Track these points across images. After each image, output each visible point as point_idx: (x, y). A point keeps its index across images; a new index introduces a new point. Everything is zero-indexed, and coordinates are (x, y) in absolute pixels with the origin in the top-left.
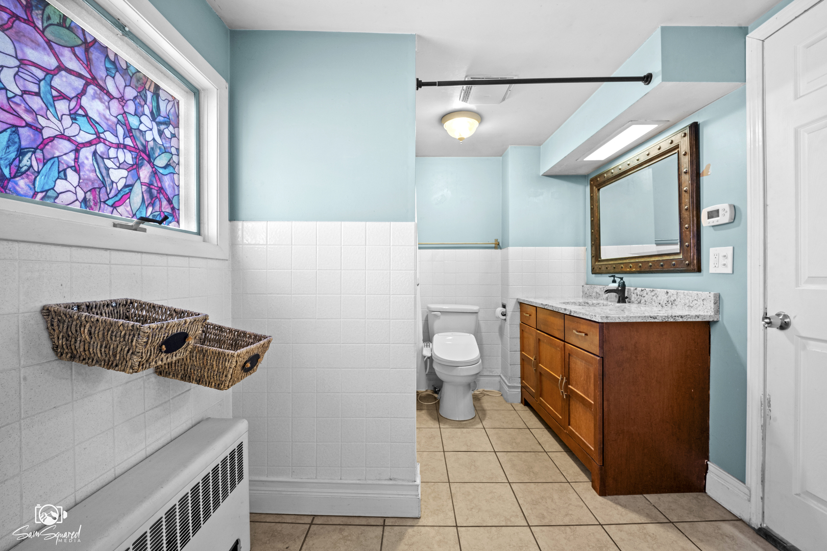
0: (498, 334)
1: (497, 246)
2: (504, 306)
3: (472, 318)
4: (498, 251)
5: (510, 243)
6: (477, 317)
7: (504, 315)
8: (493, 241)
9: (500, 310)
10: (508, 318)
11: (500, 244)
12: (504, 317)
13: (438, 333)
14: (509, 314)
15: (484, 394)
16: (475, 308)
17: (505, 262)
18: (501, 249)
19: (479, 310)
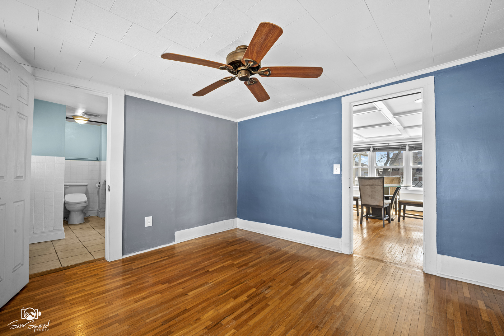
0: (97, 194)
1: (97, 160)
2: (99, 183)
3: (85, 188)
4: (98, 162)
5: (102, 160)
6: (87, 187)
7: (99, 186)
8: (95, 158)
9: (98, 184)
10: (101, 187)
11: (99, 159)
12: (99, 187)
13: (67, 194)
14: (101, 185)
15: (89, 217)
16: (86, 184)
17: (100, 166)
18: (99, 161)
19: (88, 185)
